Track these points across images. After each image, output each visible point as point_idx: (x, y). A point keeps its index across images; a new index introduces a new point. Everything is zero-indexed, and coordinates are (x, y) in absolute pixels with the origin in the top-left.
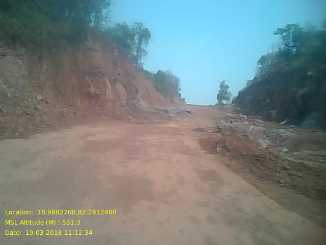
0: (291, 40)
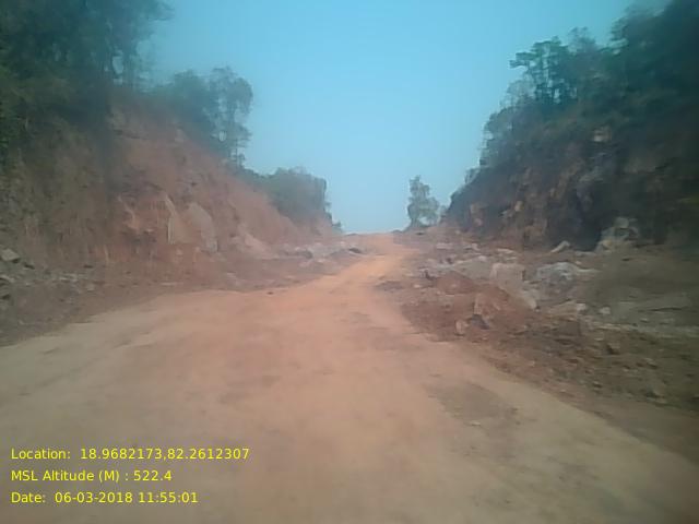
0: (547, 75)
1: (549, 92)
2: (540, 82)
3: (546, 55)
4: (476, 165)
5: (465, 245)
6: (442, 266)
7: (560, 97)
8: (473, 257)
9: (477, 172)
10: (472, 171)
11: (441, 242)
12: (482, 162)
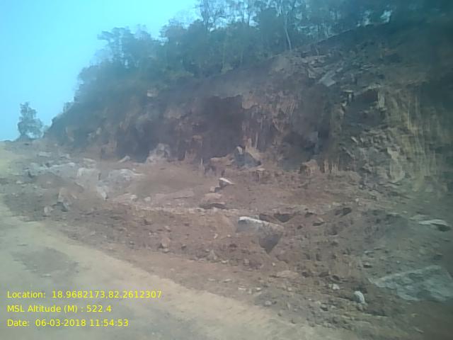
0: (121, 49)
1: (122, 60)
2: (116, 53)
3: (121, 37)
4: (72, 100)
5: (61, 154)
6: (41, 168)
7: (129, 65)
8: (65, 163)
9: (72, 105)
10: (68, 104)
11: (43, 151)
12: (75, 99)
